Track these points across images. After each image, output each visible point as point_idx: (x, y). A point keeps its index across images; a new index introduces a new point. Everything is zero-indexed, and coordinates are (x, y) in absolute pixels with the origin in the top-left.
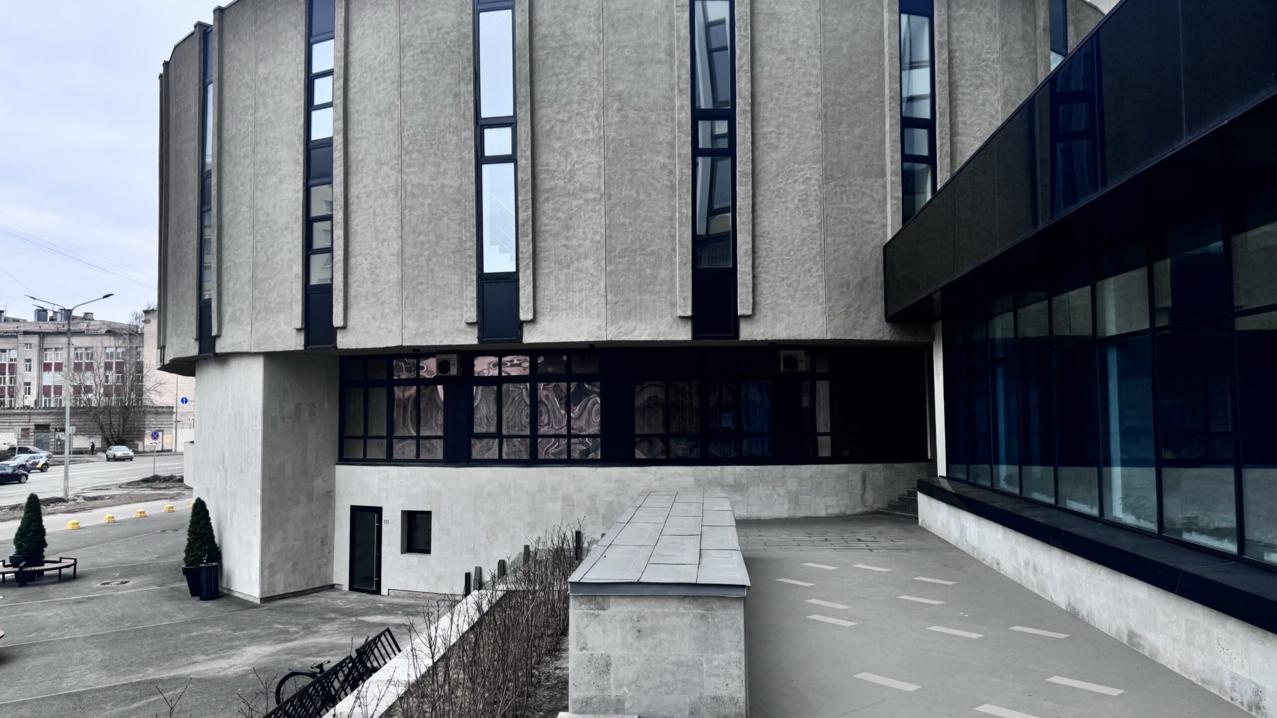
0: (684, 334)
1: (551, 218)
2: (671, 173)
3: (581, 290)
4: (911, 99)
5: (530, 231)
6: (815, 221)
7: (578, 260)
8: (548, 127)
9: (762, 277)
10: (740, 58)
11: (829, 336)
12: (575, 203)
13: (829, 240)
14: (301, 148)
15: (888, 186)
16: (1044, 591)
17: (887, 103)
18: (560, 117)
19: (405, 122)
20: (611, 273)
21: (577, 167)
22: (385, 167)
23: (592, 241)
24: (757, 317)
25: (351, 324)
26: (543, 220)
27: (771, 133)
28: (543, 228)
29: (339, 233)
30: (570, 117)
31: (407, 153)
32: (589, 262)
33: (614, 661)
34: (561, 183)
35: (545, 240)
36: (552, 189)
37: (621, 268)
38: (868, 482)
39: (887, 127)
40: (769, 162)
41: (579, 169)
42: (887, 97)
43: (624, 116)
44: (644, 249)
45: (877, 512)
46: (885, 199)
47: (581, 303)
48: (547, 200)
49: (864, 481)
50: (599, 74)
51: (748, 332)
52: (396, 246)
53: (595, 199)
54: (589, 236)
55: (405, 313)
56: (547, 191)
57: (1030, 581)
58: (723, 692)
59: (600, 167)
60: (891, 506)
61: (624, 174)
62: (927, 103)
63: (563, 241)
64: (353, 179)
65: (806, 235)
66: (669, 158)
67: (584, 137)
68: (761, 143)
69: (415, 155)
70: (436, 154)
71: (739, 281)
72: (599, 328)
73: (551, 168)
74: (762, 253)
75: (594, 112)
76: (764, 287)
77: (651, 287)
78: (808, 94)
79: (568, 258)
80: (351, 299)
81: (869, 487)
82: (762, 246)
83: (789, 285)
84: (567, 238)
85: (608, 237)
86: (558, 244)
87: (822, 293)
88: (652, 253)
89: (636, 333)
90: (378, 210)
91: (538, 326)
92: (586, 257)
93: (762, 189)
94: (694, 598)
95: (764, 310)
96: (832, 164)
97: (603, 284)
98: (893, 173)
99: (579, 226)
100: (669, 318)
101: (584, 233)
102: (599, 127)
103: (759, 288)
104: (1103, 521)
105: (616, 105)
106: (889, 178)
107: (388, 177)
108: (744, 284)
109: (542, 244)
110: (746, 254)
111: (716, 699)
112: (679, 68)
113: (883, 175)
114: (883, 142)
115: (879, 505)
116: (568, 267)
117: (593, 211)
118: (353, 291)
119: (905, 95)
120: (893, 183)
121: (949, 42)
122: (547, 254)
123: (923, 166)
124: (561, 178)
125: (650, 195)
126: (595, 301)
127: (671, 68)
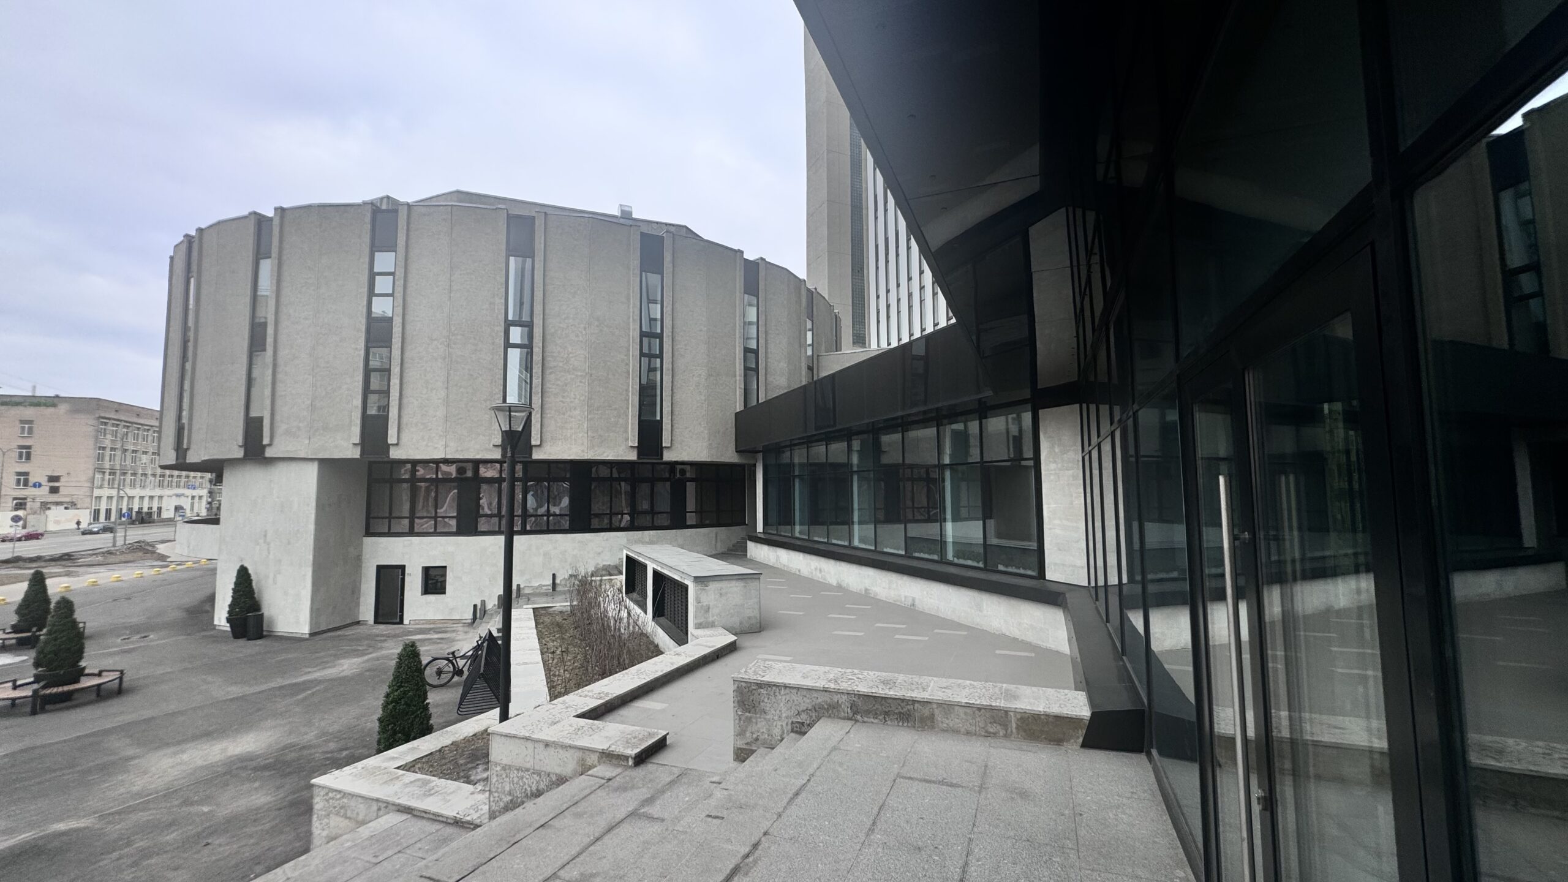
0: (633, 456)
1: (554, 384)
2: (628, 364)
3: (571, 428)
4: (748, 338)
5: (540, 391)
6: (703, 398)
7: (570, 410)
8: (553, 330)
9: (676, 426)
10: (666, 307)
11: (709, 460)
12: (569, 377)
13: (710, 408)
14: (364, 321)
15: (738, 382)
16: (824, 579)
17: (737, 340)
18: (561, 325)
19: (452, 315)
20: (592, 419)
21: (571, 355)
22: (436, 342)
23: (579, 399)
24: (673, 447)
25: (402, 442)
26: (548, 385)
27: (682, 348)
28: (548, 390)
29: (395, 382)
30: (568, 327)
31: (454, 335)
32: (577, 412)
33: (711, 606)
34: (561, 364)
35: (549, 397)
36: (555, 367)
37: (597, 416)
38: (718, 538)
39: (737, 351)
40: (680, 363)
41: (572, 357)
42: (737, 336)
43: (601, 331)
44: (610, 407)
45: (722, 553)
46: (736, 388)
47: (571, 436)
48: (551, 373)
49: (716, 537)
50: (586, 304)
51: (668, 456)
52: (442, 393)
53: (581, 376)
54: (578, 397)
55: (448, 437)
56: (551, 368)
57: (818, 576)
58: (752, 615)
59: (585, 358)
60: (729, 550)
61: (600, 363)
62: (755, 342)
63: (561, 399)
64: (408, 348)
65: (699, 404)
66: (626, 356)
67: (576, 339)
68: (676, 353)
69: (459, 337)
70: (475, 339)
71: (664, 427)
72: (583, 451)
73: (555, 354)
74: (676, 413)
75: (582, 326)
76: (677, 431)
77: (614, 429)
78: (701, 330)
79: (564, 409)
80: (403, 426)
81: (719, 540)
82: (676, 409)
83: (690, 431)
84: (563, 397)
85: (590, 399)
86: (558, 400)
87: (706, 436)
88: (615, 409)
89: (605, 455)
90: (428, 369)
91: (542, 449)
92: (575, 409)
93: (676, 378)
94: (742, 579)
95: (676, 445)
96: (711, 368)
97: (586, 426)
98: (740, 376)
99: (571, 390)
100: (624, 447)
101: (575, 395)
102: (586, 335)
103: (674, 433)
104: (850, 547)
105: (596, 323)
106: (738, 378)
107: (438, 348)
108: (666, 429)
109: (547, 399)
110: (668, 413)
111: (749, 618)
112: (633, 307)
113: (735, 376)
114: (735, 359)
115: (723, 550)
116: (564, 414)
117: (581, 382)
118: (404, 420)
119: (745, 337)
120: (740, 380)
121: (766, 312)
122: (550, 405)
123: (753, 372)
124: (561, 362)
125: (614, 375)
126: (581, 435)
127: (628, 307)
